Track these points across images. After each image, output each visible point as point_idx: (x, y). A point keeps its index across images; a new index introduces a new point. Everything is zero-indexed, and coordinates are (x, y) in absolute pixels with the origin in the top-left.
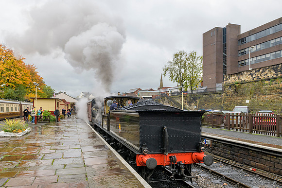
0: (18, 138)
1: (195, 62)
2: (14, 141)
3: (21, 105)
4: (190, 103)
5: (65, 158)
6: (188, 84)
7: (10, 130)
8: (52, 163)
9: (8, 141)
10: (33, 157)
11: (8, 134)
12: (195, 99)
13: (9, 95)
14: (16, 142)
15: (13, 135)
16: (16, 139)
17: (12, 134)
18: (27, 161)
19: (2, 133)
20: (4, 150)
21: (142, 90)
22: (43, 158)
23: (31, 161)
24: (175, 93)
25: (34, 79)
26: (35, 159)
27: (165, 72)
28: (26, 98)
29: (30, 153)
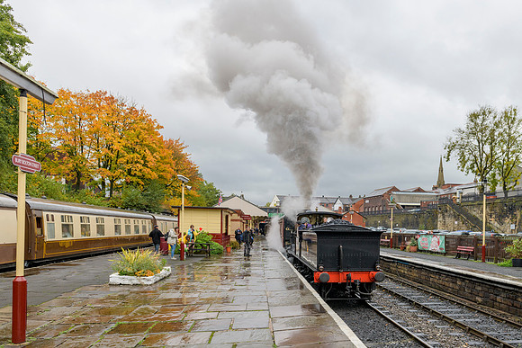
0: (145, 288)
1: (514, 129)
2: (137, 293)
3: (154, 221)
4: (500, 218)
5: (236, 330)
6: (498, 177)
7: (129, 270)
8: (210, 340)
9: (127, 293)
10: (176, 326)
11: (127, 280)
12: (512, 210)
13: (132, 201)
14: (142, 295)
15: (136, 282)
16: (142, 290)
17: (135, 280)
18: (159, 334)
19: (115, 278)
20: (117, 311)
21: (399, 191)
22: (193, 328)
23: (169, 334)
24: (469, 196)
25: (181, 167)
26: (176, 330)
27: (449, 152)
28: (164, 207)
29: (168, 318)
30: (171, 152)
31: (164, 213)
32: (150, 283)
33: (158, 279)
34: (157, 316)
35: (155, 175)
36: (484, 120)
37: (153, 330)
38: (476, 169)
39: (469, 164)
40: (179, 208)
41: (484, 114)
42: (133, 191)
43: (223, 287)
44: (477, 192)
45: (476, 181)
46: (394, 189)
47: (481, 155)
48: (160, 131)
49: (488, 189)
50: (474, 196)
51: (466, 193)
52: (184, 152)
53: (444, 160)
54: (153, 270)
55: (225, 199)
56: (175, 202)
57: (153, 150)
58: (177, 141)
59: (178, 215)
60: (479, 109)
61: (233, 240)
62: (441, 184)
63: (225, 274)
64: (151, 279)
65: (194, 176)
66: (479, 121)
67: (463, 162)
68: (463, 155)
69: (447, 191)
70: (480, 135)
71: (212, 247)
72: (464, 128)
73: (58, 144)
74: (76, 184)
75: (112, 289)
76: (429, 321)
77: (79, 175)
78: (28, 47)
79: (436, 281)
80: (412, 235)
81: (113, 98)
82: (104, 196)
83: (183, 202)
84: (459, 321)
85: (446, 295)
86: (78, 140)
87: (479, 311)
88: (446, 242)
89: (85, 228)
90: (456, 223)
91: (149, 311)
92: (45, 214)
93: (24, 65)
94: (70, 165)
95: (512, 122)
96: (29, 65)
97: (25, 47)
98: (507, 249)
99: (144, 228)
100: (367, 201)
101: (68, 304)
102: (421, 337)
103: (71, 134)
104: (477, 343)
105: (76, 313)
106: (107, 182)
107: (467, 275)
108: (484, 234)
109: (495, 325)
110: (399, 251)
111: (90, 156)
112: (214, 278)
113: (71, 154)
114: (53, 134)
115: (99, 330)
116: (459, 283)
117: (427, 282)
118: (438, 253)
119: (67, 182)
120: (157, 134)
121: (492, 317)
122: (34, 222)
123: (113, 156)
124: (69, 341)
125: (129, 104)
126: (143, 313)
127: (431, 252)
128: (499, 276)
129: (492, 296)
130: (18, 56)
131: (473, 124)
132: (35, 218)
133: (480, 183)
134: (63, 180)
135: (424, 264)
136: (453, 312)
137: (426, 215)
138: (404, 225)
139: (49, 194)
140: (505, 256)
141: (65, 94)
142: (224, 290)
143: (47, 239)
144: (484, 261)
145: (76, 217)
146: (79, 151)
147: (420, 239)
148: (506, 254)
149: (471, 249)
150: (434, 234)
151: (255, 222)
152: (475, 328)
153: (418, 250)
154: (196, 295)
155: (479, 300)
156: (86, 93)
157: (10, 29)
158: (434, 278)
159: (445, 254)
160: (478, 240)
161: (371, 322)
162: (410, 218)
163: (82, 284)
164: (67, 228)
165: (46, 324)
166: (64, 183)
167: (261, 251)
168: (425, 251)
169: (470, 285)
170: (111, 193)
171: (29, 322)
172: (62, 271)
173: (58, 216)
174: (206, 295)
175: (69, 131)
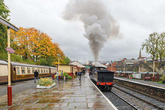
0: (48, 89)
1: (164, 39)
2: (45, 91)
3: (50, 69)
4: (159, 68)
5: (76, 102)
6: (159, 55)
7: (43, 84)
8: (68, 105)
9: (42, 91)
10: (57, 101)
11: (42, 87)
12: (163, 65)
13: (43, 62)
14: (47, 92)
15: (45, 88)
16: (47, 90)
17: (44, 87)
18: (52, 103)
19: (38, 86)
20: (39, 97)
21: (127, 59)
22: (62, 102)
23: (55, 104)
24: (149, 61)
25: (58, 52)
26: (57, 102)
27: (143, 47)
28: (53, 64)
29: (55, 99)
30: (55, 47)
31: (53, 66)
32: (49, 88)
33: (52, 87)
34: (51, 98)
35: (50, 54)
36: (154, 36)
37: (50, 102)
38: (151, 52)
39: (149, 51)
40: (58, 65)
41: (154, 34)
42: (43, 60)
43: (72, 89)
44: (152, 60)
45: (151, 56)
46: (125, 59)
47: (153, 48)
48: (51, 40)
49: (155, 59)
50: (151, 61)
51: (148, 60)
52: (59, 47)
53: (141, 49)
54: (50, 84)
55: (72, 62)
56: (56, 63)
57: (49, 47)
58: (57, 44)
59: (57, 67)
60: (153, 33)
61: (74, 75)
62: (140, 57)
63: (72, 85)
64: (49, 87)
65: (62, 55)
66: (153, 37)
67: (147, 50)
68: (147, 48)
69: (142, 59)
70: (153, 41)
71: (68, 77)
72: (148, 39)
73: (19, 45)
74: (26, 57)
75: (37, 90)
76: (136, 100)
77: (26, 54)
78: (9, 13)
79: (138, 88)
80: (131, 74)
81: (36, 30)
82: (34, 61)
83: (59, 63)
84: (145, 100)
85: (141, 92)
86: (26, 43)
87: (151, 97)
88: (141, 76)
89: (29, 71)
90: (145, 69)
91: (49, 97)
92: (16, 66)
93: (8, 19)
94: (24, 51)
95: (164, 37)
96: (10, 19)
97: (8, 14)
98: (161, 78)
99: (47, 71)
100: (117, 63)
101: (24, 94)
102: (133, 105)
103: (23, 41)
104: (151, 107)
105: (27, 97)
106: (35, 57)
107: (148, 86)
108: (154, 73)
109: (156, 102)
110: (127, 78)
111: (30, 48)
112: (69, 87)
113: (24, 48)
114: (18, 41)
115: (34, 102)
116: (145, 88)
117: (135, 88)
118: (139, 79)
119: (23, 57)
120: (50, 41)
121: (156, 99)
122: (13, 69)
123: (37, 48)
124: (25, 105)
125: (41, 32)
126: (47, 97)
127: (137, 79)
128: (158, 86)
129: (156, 93)
130: (6, 16)
131: (151, 38)
132: (13, 68)
133: (153, 57)
134: (22, 56)
135: (134, 82)
136: (143, 97)
137: (135, 67)
138: (128, 70)
139: (17, 60)
140: (160, 80)
141: (21, 29)
142: (72, 90)
143: (17, 74)
144: (153, 82)
145: (26, 68)
146: (26, 47)
147: (133, 75)
148: (161, 79)
149: (149, 78)
150: (138, 73)
151: (81, 69)
152: (150, 102)
153: (133, 78)
154: (63, 92)
155: (152, 94)
156: (28, 28)
157: (3, 8)
158: (137, 87)
159: (141, 79)
160: (152, 75)
161: (117, 100)
162: (130, 68)
163: (28, 88)
164: (23, 71)
165: (18, 100)
166: (22, 57)
167: (83, 78)
168: (135, 78)
169: (149, 89)
170: (36, 60)
171: (13, 100)
172: (22, 84)
173: (20, 67)
174: (67, 92)
175: (23, 40)
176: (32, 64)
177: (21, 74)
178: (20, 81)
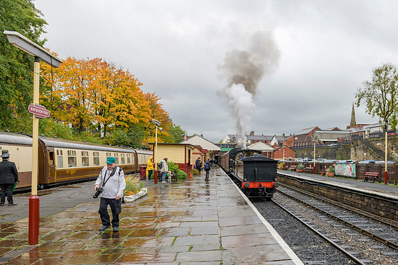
0: (128, 204)
3: (136, 155)
13: (120, 139)
16: (125, 205)
18: (136, 238)
21: (321, 130)
24: (375, 134)
25: (155, 114)
26: (149, 236)
28: (144, 144)
29: (143, 227)
30: (148, 102)
31: (143, 149)
32: (131, 200)
35: (137, 120)
36: (386, 74)
37: (131, 236)
38: (380, 112)
39: (374, 108)
41: (386, 69)
42: (120, 132)
43: (185, 204)
44: (382, 130)
45: (380, 122)
46: (317, 129)
47: (384, 102)
48: (140, 87)
50: (379, 133)
51: (372, 131)
52: (158, 102)
53: (355, 106)
54: (134, 191)
55: (188, 138)
56: (151, 140)
57: (135, 102)
58: (153, 95)
62: (353, 124)
63: (187, 194)
64: (132, 198)
65: (165, 121)
66: (382, 75)
67: (370, 107)
68: (370, 102)
69: (358, 130)
70: (383, 86)
71: (178, 174)
72: (370, 81)
73: (66, 98)
74: (80, 127)
76: (342, 230)
77: (82, 121)
78: (44, 27)
79: (348, 199)
80: (330, 164)
81: (106, 63)
82: (100, 136)
84: (366, 230)
85: (356, 210)
86: (81, 95)
87: (382, 222)
88: (356, 169)
90: (365, 154)
91: (130, 221)
92: (56, 149)
93: (42, 40)
94: (75, 114)
96: (45, 40)
97: (42, 27)
99: (129, 160)
100: (296, 138)
101: (71, 216)
102: (336, 242)
103: (75, 91)
104: (380, 247)
105: (76, 223)
106: (102, 126)
107: (372, 195)
108: (386, 163)
110: (320, 176)
111: (89, 106)
112: (179, 197)
113: (76, 105)
114: (62, 89)
115: (92, 235)
116: (366, 200)
117: (341, 200)
118: (350, 177)
119: (73, 126)
120: (138, 89)
121: (392, 227)
123: (106, 106)
124: (70, 243)
125: (117, 68)
126: (125, 223)
127: (346, 177)
129: (392, 211)
131: (377, 77)
134: (70, 125)
135: (339, 186)
136: (361, 223)
137: (342, 148)
138: (325, 156)
139: (59, 136)
141: (71, 61)
142: (185, 206)
143: (57, 168)
144: (386, 184)
145: (79, 152)
146: (81, 103)
147: (336, 167)
149: (376, 174)
150: (348, 163)
151: (211, 155)
153: (335, 175)
154: (165, 210)
155: (382, 213)
156: (87, 60)
158: (347, 197)
159: (356, 178)
160: (381, 167)
161: (297, 231)
162: (329, 151)
163: (82, 201)
164: (72, 160)
165: (54, 230)
166: (71, 127)
168: (340, 176)
169: (375, 202)
170: (105, 134)
172: (68, 192)
173: (65, 151)
174: (173, 210)
175: (74, 88)
176: (95, 143)
177: (66, 166)
178: (64, 185)
